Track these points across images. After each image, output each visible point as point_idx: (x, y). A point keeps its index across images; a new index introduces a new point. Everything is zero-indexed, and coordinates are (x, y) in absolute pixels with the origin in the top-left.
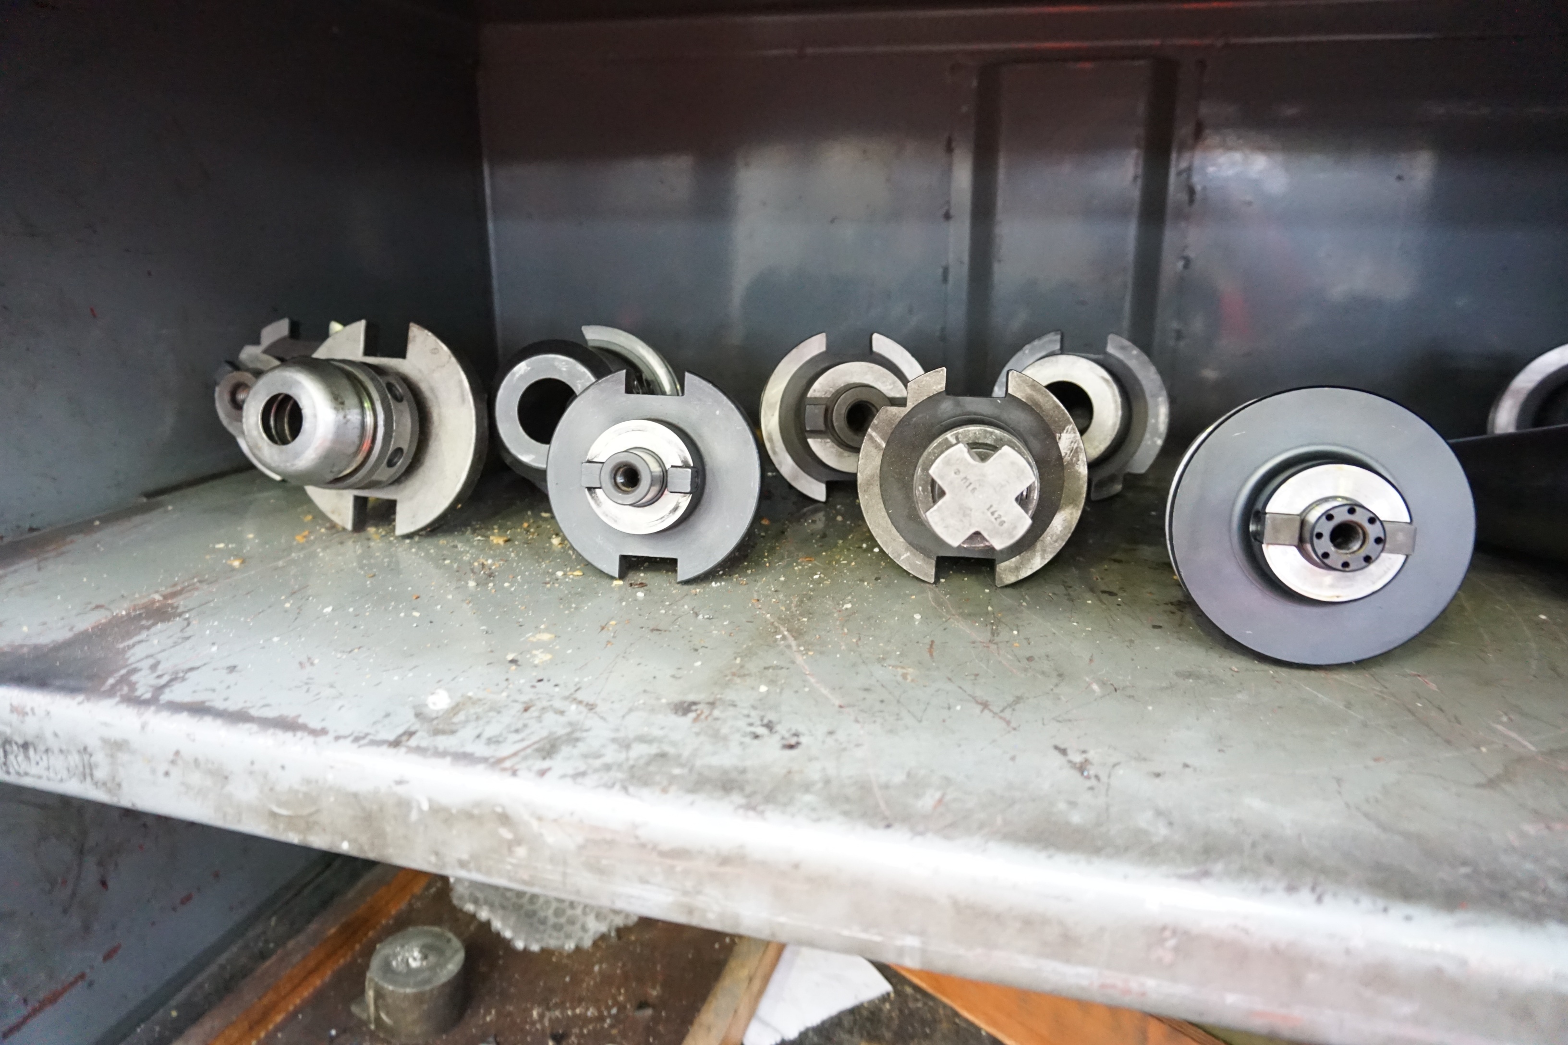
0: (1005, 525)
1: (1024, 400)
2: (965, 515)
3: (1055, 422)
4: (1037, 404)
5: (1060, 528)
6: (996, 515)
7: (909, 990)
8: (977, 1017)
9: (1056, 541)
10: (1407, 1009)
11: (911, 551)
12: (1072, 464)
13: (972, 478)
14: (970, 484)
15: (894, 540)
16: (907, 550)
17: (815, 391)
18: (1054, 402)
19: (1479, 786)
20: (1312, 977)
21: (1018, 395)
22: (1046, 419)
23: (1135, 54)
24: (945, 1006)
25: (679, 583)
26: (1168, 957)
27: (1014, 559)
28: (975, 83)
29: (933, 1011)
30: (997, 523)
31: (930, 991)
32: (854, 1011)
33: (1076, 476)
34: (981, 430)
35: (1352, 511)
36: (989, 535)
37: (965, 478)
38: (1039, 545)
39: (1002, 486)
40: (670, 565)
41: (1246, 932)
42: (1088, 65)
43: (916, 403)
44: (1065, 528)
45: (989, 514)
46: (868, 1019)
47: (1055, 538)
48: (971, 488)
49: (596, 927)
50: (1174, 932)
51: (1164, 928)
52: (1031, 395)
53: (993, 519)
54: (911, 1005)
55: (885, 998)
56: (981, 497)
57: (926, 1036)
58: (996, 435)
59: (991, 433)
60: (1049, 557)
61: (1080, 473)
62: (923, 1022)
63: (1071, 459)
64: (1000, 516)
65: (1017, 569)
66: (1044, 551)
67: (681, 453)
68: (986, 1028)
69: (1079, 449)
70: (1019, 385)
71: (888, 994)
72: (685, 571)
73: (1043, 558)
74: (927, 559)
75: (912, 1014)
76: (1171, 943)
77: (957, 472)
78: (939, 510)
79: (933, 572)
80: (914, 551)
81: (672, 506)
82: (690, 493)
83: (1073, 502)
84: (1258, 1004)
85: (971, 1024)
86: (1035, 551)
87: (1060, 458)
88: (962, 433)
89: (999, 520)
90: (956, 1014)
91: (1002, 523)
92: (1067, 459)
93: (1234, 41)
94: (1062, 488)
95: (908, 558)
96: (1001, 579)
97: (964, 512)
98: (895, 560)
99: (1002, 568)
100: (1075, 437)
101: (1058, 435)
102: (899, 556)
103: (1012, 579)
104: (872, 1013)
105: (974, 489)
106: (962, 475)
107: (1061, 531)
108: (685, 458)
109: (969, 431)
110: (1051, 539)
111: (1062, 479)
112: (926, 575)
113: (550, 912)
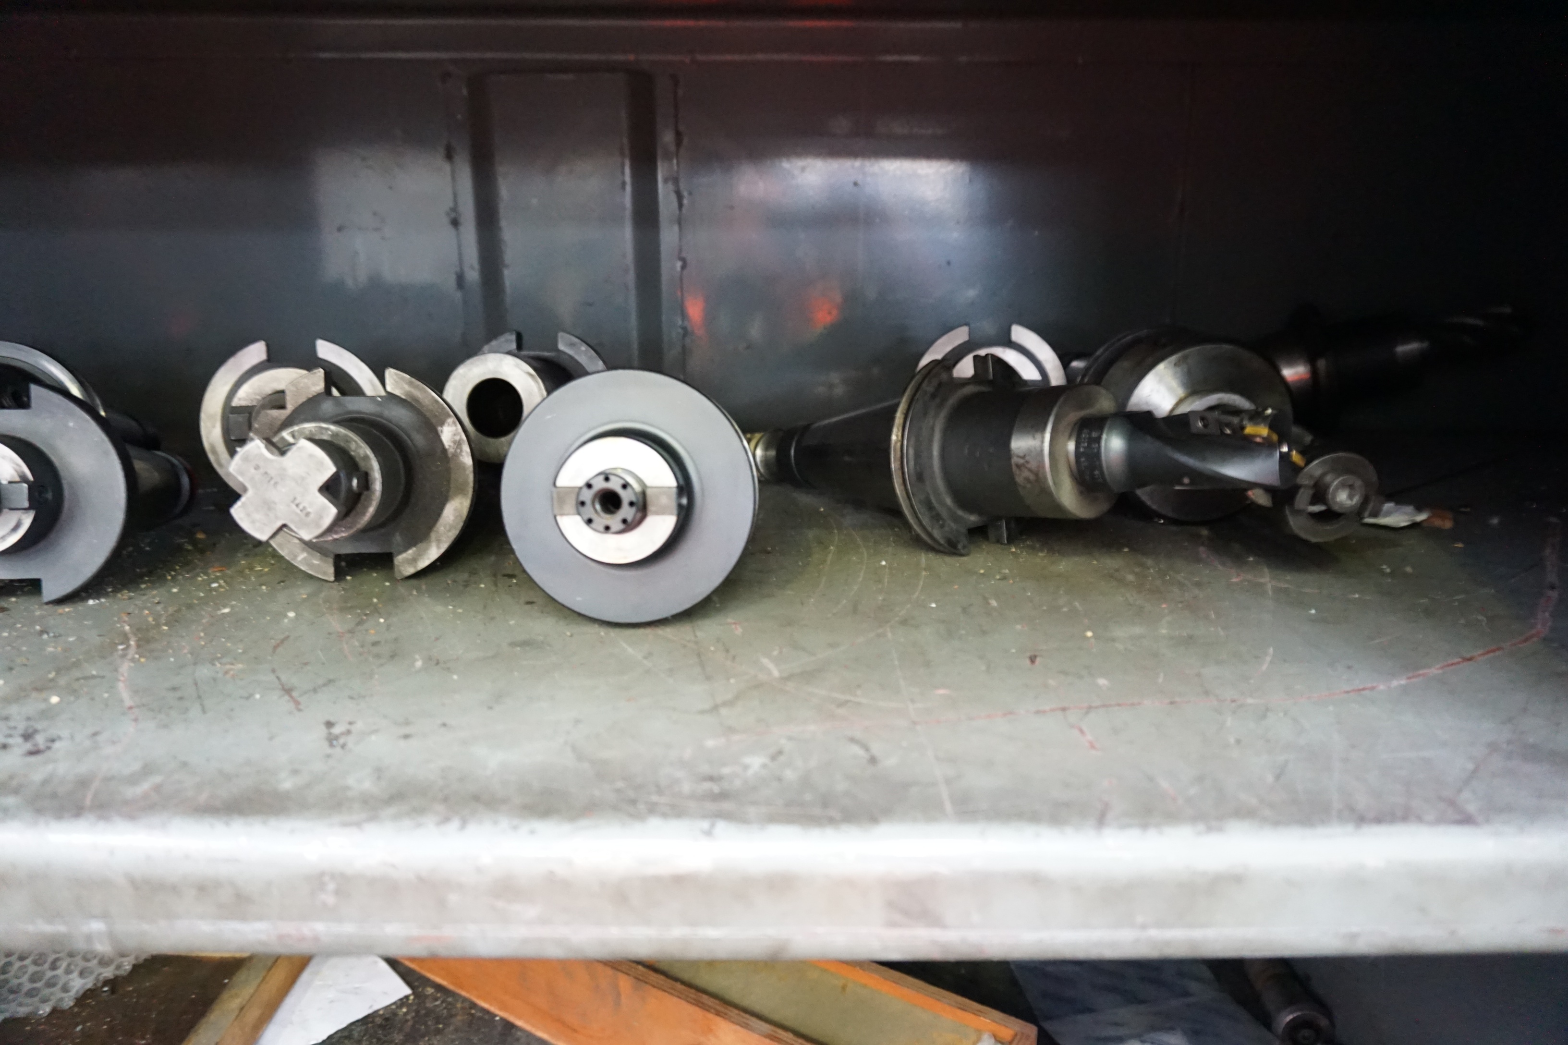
0: (312, 516)
1: (403, 397)
2: (270, 509)
3: (436, 416)
4: (417, 400)
5: (452, 518)
6: (301, 507)
7: (430, 990)
8: (491, 1005)
9: (449, 531)
10: (532, 911)
11: (308, 552)
12: (456, 455)
13: (272, 472)
14: (272, 478)
15: (289, 542)
16: (303, 550)
17: (240, 399)
18: (433, 397)
19: (702, 712)
20: (453, 898)
21: (397, 392)
22: (428, 414)
23: (611, 68)
24: (465, 1000)
25: (48, 603)
26: (331, 900)
27: (410, 552)
28: (465, 92)
29: (450, 1007)
30: (302, 515)
31: (451, 987)
32: (365, 1021)
33: (462, 466)
34: (316, 426)
35: (607, 479)
36: (296, 527)
37: (266, 473)
38: (433, 535)
39: (303, 479)
40: (33, 586)
41: (393, 866)
42: (570, 77)
43: (296, 405)
44: (456, 517)
45: (294, 507)
46: (381, 1026)
47: (448, 528)
48: (272, 482)
49: (78, 984)
50: (333, 876)
51: (322, 874)
52: (410, 392)
53: (298, 511)
54: (429, 1004)
55: (403, 1001)
56: (283, 490)
57: (438, 1032)
58: (331, 431)
59: (327, 429)
60: (444, 547)
61: (464, 464)
62: (438, 1020)
63: (455, 451)
64: (304, 508)
65: (414, 560)
66: (439, 541)
67: (18, 468)
68: (500, 1013)
69: (461, 442)
70: (396, 382)
71: (407, 997)
72: (52, 590)
73: (438, 547)
74: (324, 558)
75: (429, 1012)
76: (331, 886)
77: (257, 468)
78: (244, 504)
79: (331, 570)
80: (310, 550)
81: (12, 524)
82: (30, 508)
83: (461, 491)
84: (414, 931)
85: (487, 1012)
86: (430, 542)
87: (444, 450)
88: (298, 431)
89: (304, 512)
90: (474, 1005)
91: (308, 514)
92: (451, 451)
93: (700, 57)
94: (449, 481)
95: (305, 559)
96: (400, 572)
97: (268, 506)
98: (292, 562)
99: (401, 561)
100: (457, 430)
101: (439, 429)
102: (295, 556)
103: (411, 571)
104: (387, 1019)
105: (276, 483)
106: (262, 470)
107: (454, 521)
108: (23, 473)
109: (304, 428)
110: (445, 529)
111: (448, 471)
112: (325, 573)
113: (25, 979)
